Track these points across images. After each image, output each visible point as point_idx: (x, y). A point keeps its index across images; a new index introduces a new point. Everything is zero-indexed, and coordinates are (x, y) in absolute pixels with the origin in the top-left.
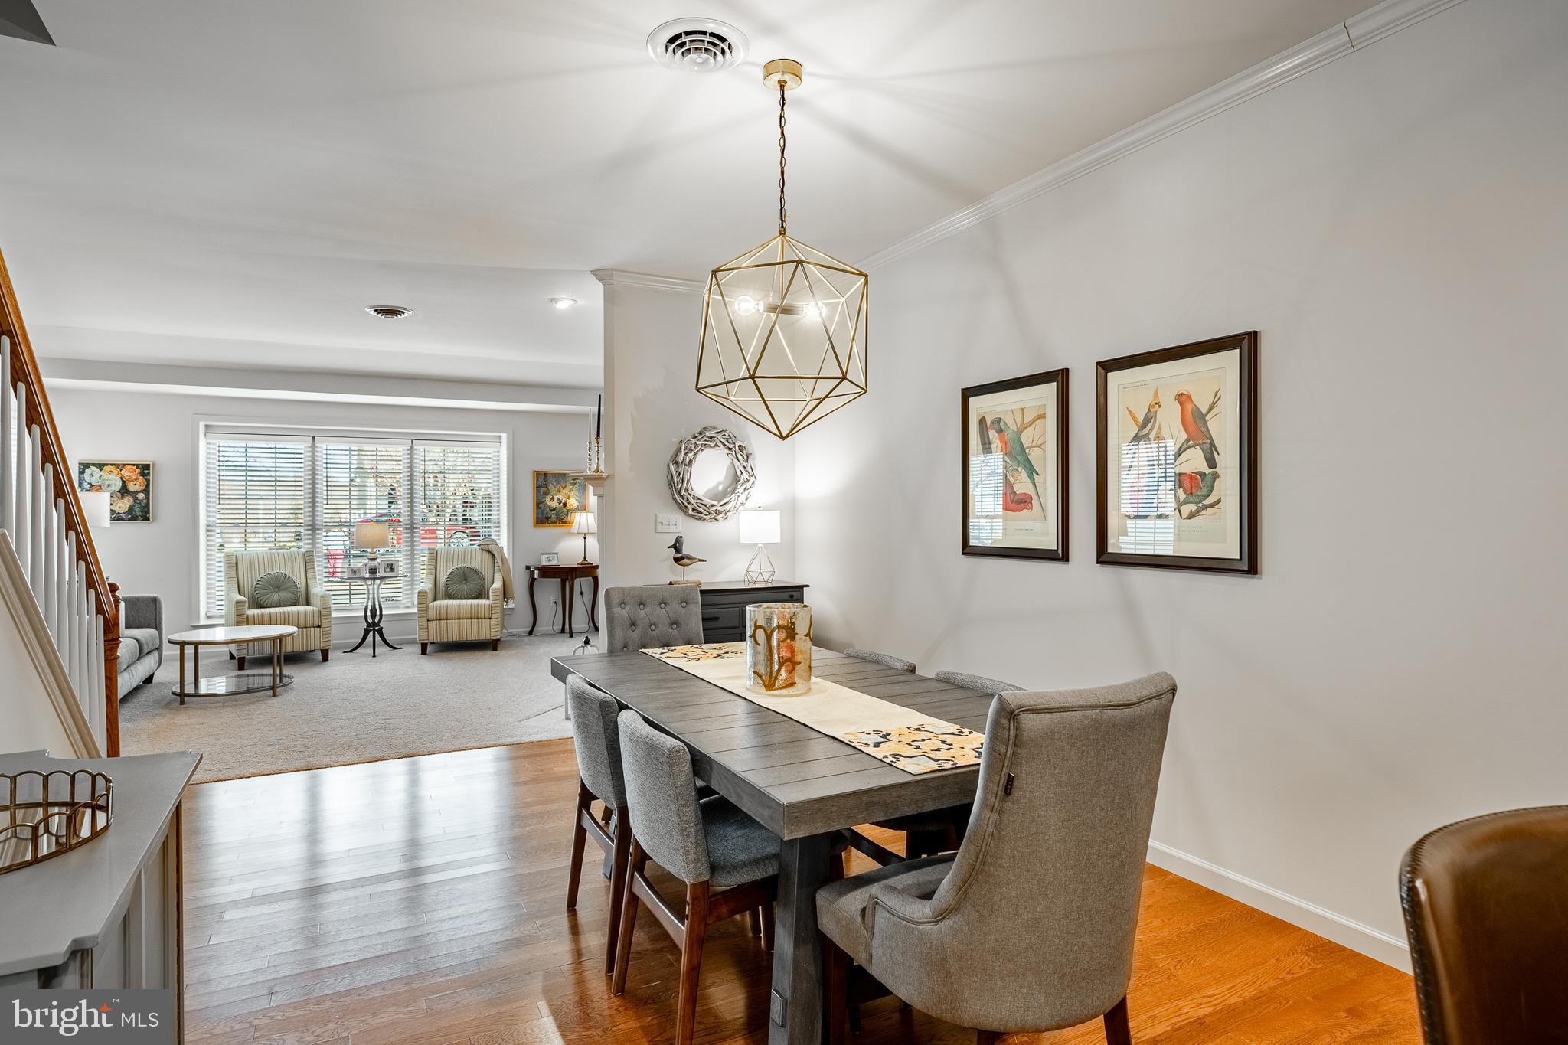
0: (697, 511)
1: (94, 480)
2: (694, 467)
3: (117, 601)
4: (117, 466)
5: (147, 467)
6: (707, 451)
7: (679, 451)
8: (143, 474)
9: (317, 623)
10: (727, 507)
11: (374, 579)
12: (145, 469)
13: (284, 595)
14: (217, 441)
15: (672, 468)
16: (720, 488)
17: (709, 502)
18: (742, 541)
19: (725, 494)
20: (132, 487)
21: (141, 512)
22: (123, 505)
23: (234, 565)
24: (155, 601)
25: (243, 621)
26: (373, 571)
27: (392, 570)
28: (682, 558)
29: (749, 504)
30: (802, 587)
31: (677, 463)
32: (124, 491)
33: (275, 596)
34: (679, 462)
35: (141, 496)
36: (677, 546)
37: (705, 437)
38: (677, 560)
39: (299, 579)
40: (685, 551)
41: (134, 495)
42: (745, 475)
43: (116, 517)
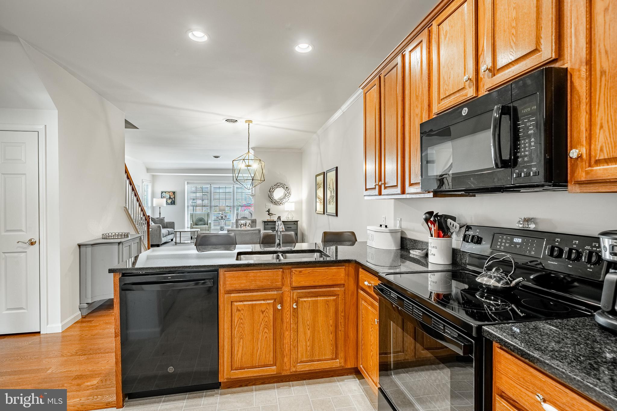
0: (276, 203)
1: (164, 195)
2: (274, 192)
3: (149, 218)
4: (168, 192)
5: (174, 192)
6: (278, 188)
7: (271, 189)
8: (174, 194)
9: (208, 229)
10: (283, 202)
11: (222, 219)
12: (174, 193)
13: (202, 223)
14: (189, 185)
15: (269, 193)
16: (282, 197)
17: (278, 201)
18: (285, 210)
19: (283, 198)
20: (171, 197)
21: (173, 203)
22: (169, 201)
23: (192, 216)
24: (173, 223)
25: (192, 228)
26: (222, 217)
27: (226, 217)
28: (270, 214)
29: (288, 201)
30: (297, 221)
31: (270, 192)
32: (170, 198)
33: (200, 223)
34: (271, 191)
35: (173, 199)
36: (268, 211)
37: (277, 185)
38: (269, 214)
39: (206, 220)
40: (270, 212)
41: (172, 199)
42: (288, 194)
43: (167, 204)
